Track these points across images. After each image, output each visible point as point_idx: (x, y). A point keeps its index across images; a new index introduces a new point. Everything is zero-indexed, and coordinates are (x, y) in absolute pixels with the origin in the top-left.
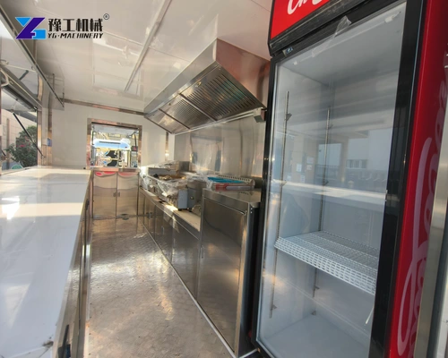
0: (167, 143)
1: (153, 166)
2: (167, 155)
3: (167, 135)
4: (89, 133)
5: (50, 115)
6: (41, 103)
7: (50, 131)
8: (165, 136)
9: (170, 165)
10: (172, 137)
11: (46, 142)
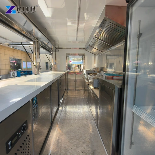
0: (95, 60)
1: (88, 70)
2: (95, 65)
3: (95, 56)
4: (67, 59)
5: (56, 54)
6: (53, 50)
7: (56, 59)
8: (94, 57)
9: (95, 69)
10: (97, 57)
11: (54, 63)
